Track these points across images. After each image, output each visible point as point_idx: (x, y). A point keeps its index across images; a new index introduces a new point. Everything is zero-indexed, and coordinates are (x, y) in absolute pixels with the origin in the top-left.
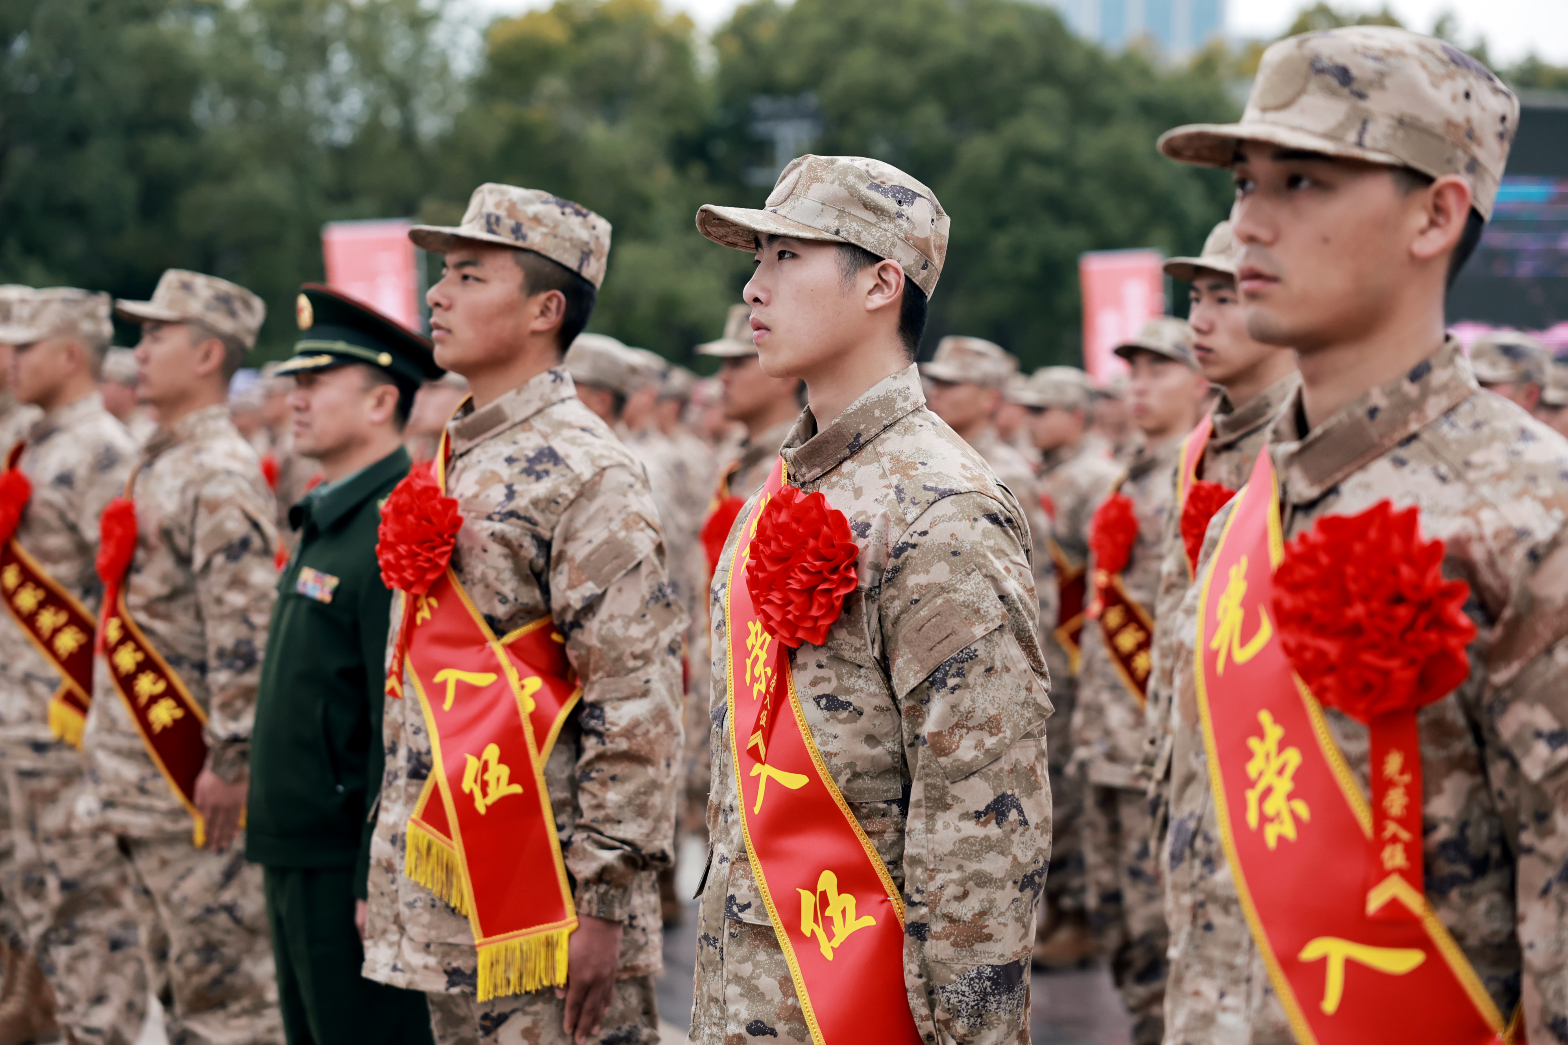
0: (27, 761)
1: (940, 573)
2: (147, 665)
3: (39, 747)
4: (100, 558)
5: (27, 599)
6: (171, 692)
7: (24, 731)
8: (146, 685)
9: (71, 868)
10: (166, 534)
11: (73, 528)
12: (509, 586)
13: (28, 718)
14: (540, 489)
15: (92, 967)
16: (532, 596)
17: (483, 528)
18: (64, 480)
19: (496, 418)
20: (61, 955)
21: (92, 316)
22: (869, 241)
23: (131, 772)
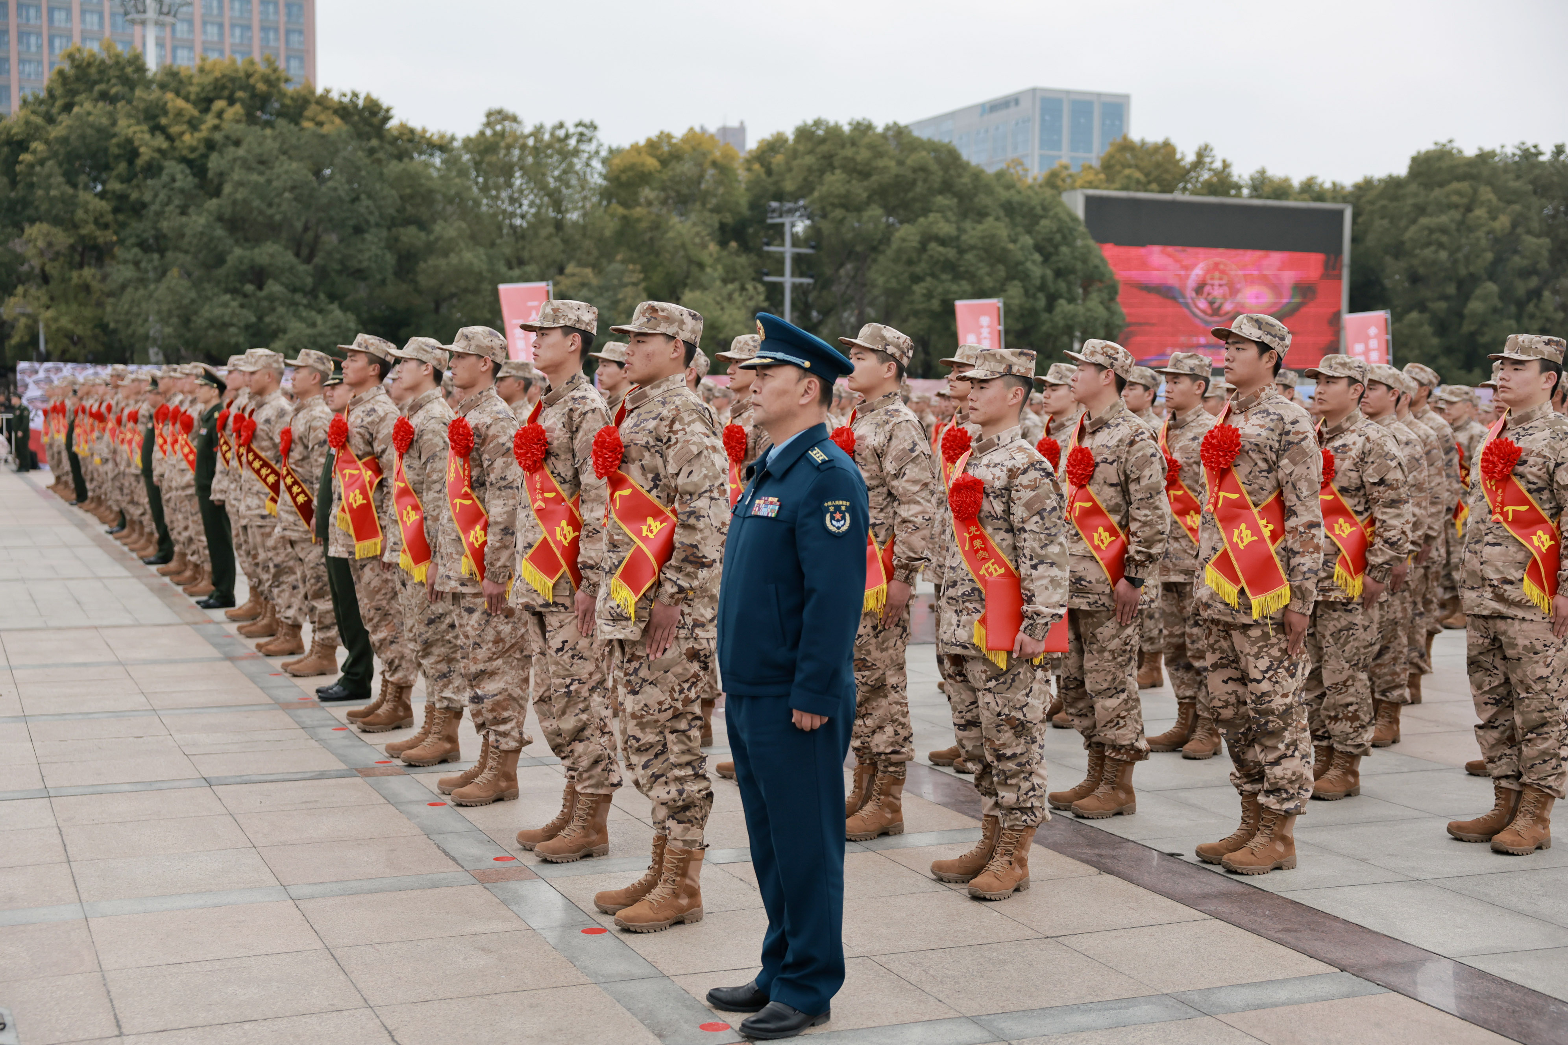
0: (260, 522)
1: (430, 436)
2: (295, 483)
3: (263, 517)
4: (281, 447)
5: (257, 464)
6: (303, 492)
7: (257, 512)
8: (295, 489)
9: (278, 560)
10: (301, 438)
11: (271, 439)
12: (362, 446)
13: (259, 507)
14: (369, 419)
15: (286, 595)
16: (369, 449)
17: (355, 430)
18: (268, 421)
19: (361, 400)
20: (276, 591)
21: (277, 361)
22: (424, 359)
23: (291, 518)
